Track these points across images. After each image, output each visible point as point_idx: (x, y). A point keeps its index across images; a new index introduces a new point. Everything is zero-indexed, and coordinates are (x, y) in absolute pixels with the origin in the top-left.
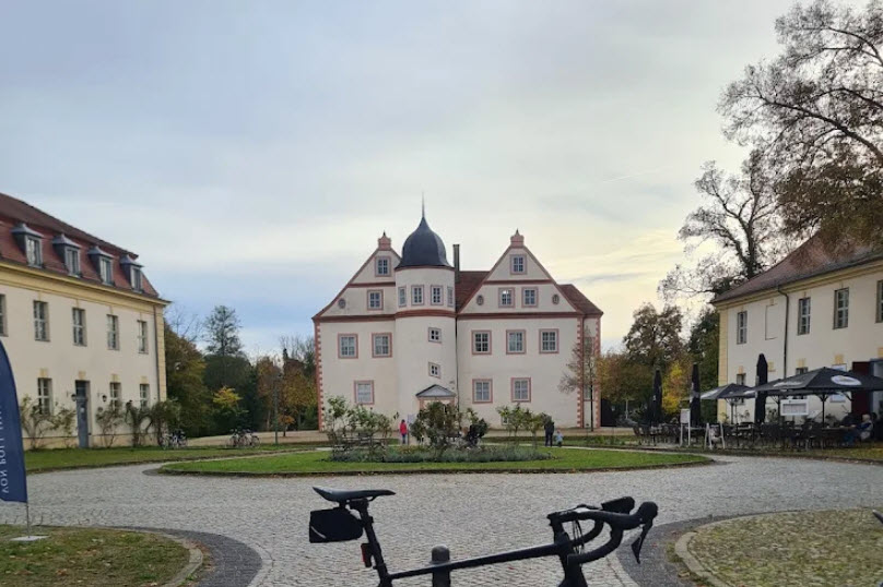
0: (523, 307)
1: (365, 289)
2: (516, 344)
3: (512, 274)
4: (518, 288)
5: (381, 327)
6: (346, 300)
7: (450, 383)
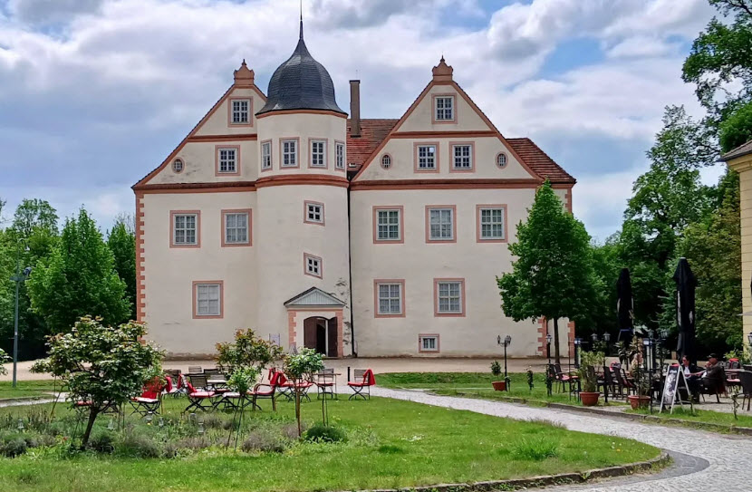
0: (451, 171)
1: (213, 145)
2: (441, 229)
3: (434, 122)
4: (444, 142)
6: (185, 160)
7: (338, 285)
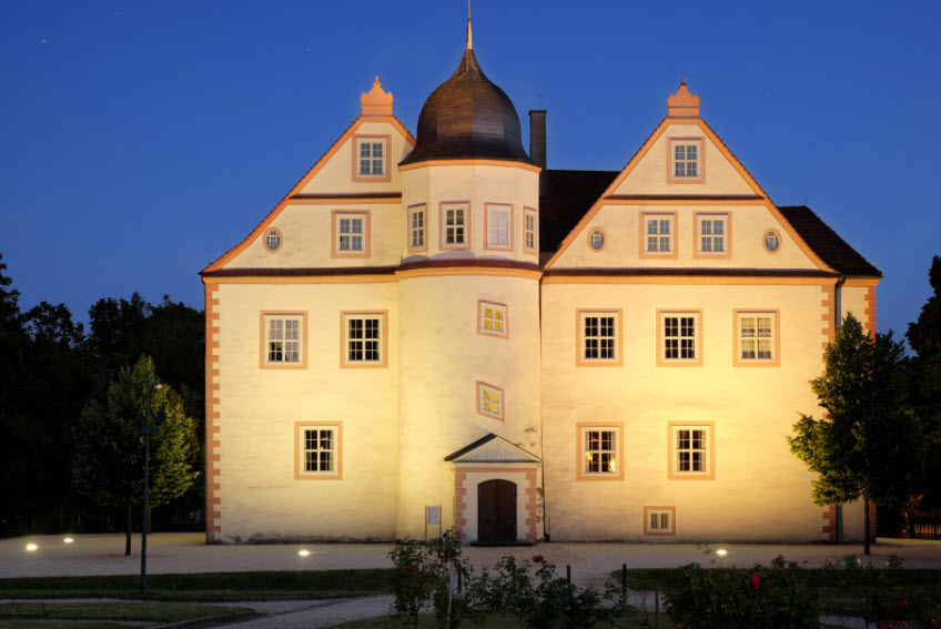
0: (696, 256)
1: (326, 208)
2: (679, 339)
3: (669, 182)
4: (685, 212)
5: (363, 298)
6: (285, 233)
7: (527, 431)
